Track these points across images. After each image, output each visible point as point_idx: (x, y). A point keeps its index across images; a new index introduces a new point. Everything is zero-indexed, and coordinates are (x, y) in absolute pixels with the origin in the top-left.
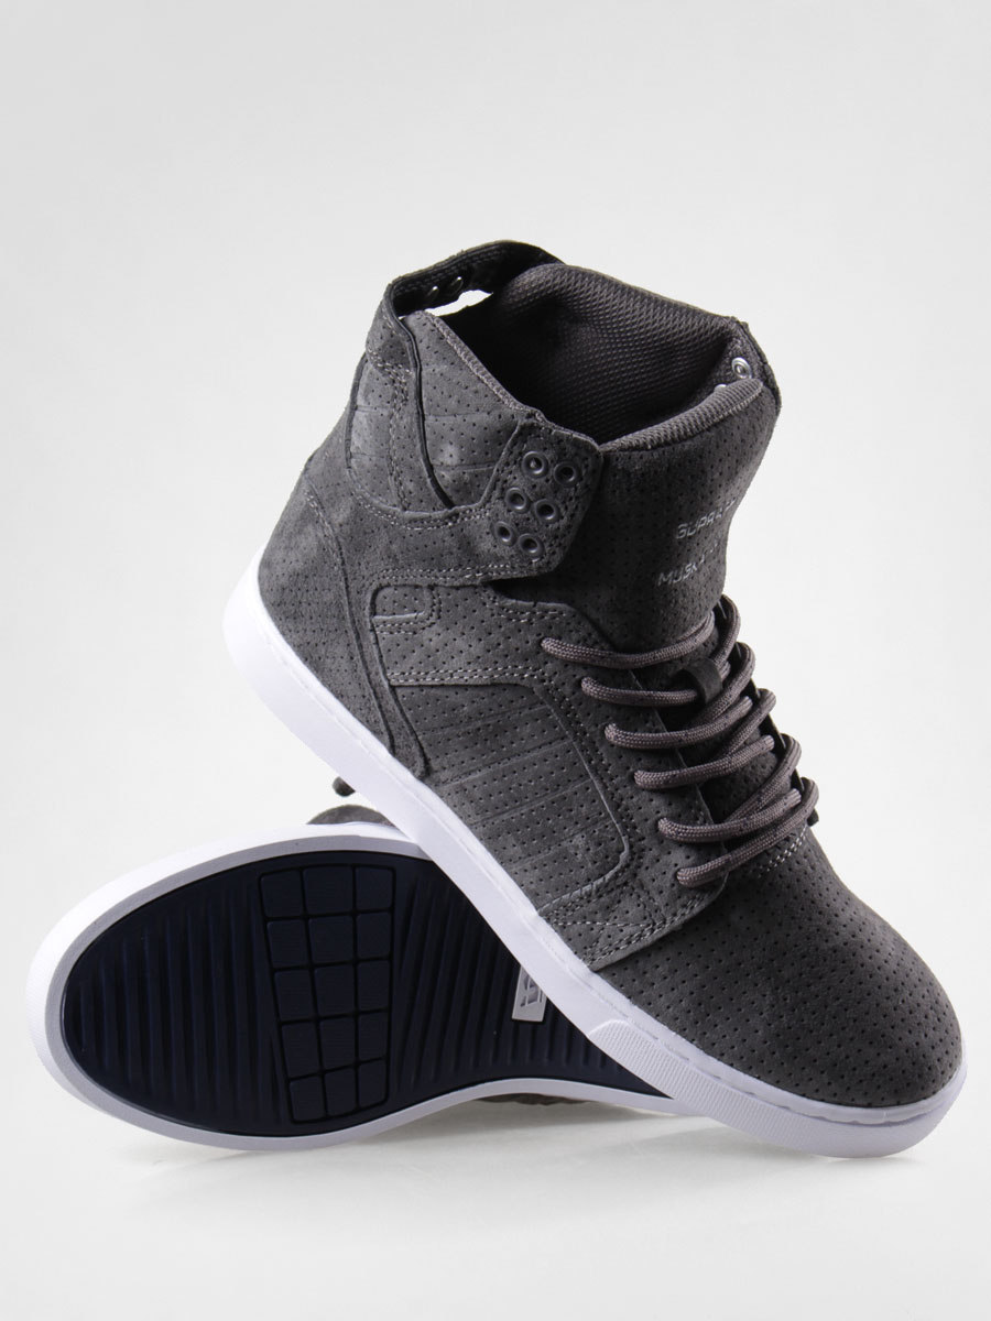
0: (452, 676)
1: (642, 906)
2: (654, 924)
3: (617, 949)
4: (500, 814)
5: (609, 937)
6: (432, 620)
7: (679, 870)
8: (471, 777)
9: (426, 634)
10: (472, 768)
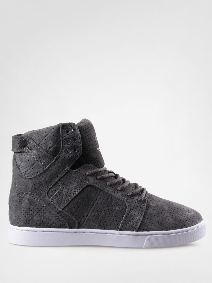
0: (74, 195)
1: (136, 211)
2: (141, 213)
3: (138, 223)
4: (98, 218)
5: (135, 221)
6: (63, 187)
7: (137, 200)
8: (88, 216)
9: (64, 191)
10: (88, 213)
